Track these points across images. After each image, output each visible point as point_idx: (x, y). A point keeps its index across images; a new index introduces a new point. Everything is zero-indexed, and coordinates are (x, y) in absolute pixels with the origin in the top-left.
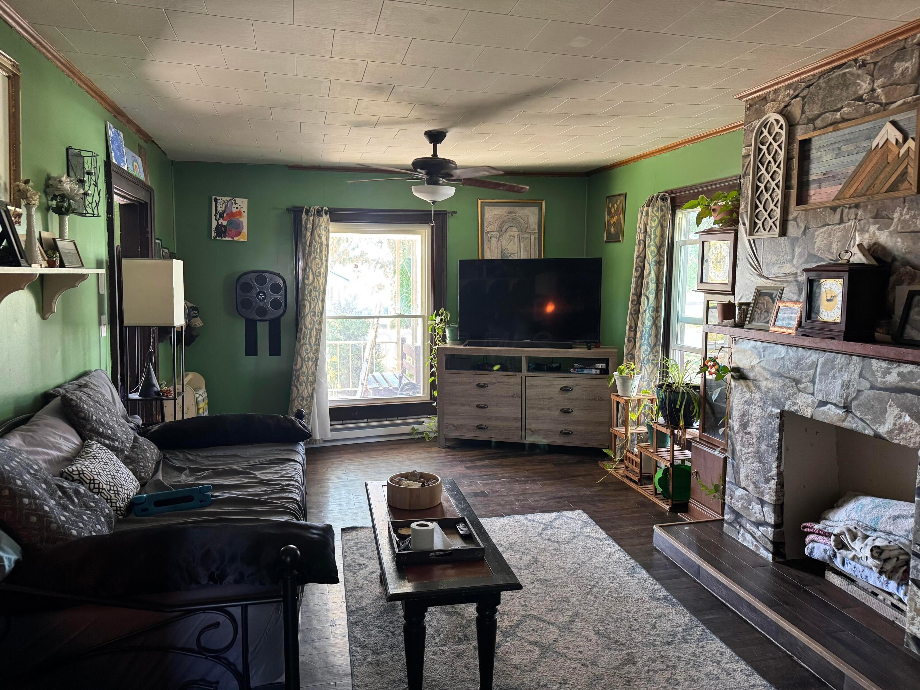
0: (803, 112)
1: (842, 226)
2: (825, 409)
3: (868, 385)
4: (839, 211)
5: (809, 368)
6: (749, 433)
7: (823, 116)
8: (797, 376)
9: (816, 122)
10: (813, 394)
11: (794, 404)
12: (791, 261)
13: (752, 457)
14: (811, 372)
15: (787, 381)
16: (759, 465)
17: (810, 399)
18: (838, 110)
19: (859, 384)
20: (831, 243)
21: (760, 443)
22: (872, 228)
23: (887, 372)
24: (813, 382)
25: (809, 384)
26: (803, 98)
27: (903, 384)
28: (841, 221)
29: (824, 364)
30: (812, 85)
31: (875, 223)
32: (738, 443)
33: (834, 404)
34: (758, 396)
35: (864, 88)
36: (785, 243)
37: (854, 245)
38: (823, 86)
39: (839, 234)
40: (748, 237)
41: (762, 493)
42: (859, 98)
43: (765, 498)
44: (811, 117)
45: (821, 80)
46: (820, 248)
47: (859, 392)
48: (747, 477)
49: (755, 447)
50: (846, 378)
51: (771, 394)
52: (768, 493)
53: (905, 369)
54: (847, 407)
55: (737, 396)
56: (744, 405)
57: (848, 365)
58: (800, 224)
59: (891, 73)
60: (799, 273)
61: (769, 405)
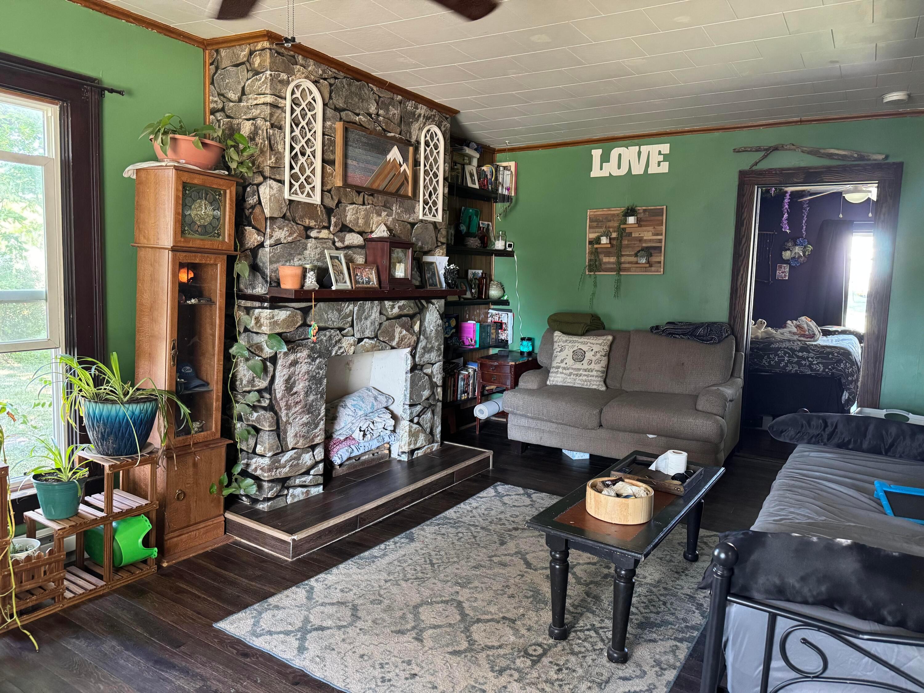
0: (331, 98)
1: (364, 207)
2: (363, 343)
3: (385, 318)
4: (362, 194)
5: (348, 316)
6: (296, 393)
7: (347, 112)
8: (341, 325)
9: (342, 113)
10: (353, 335)
11: (340, 348)
12: (328, 228)
13: (301, 414)
14: (350, 319)
15: (332, 331)
16: (307, 416)
17: (351, 340)
18: (358, 115)
19: (380, 319)
20: (358, 218)
21: (307, 396)
22: (384, 214)
23: (393, 307)
24: (352, 326)
25: (350, 329)
26: (331, 85)
27: (401, 312)
28: (364, 204)
29: (359, 310)
30: (338, 79)
31: (384, 211)
32: (283, 409)
33: (368, 338)
34: (305, 354)
35: (373, 109)
36: (321, 211)
37: (373, 223)
38: (346, 86)
39: (363, 213)
40: (287, 196)
41: (313, 440)
42: (370, 115)
43: (315, 443)
44: (337, 106)
45: (344, 80)
46: (351, 221)
47: (381, 324)
48: (296, 436)
49: (303, 403)
50: (373, 317)
51: (318, 347)
52: (318, 436)
53: (402, 303)
54: (376, 337)
55: (280, 362)
56: (289, 368)
57: (372, 307)
58: (334, 197)
59: (387, 110)
60: (336, 240)
61: (317, 358)
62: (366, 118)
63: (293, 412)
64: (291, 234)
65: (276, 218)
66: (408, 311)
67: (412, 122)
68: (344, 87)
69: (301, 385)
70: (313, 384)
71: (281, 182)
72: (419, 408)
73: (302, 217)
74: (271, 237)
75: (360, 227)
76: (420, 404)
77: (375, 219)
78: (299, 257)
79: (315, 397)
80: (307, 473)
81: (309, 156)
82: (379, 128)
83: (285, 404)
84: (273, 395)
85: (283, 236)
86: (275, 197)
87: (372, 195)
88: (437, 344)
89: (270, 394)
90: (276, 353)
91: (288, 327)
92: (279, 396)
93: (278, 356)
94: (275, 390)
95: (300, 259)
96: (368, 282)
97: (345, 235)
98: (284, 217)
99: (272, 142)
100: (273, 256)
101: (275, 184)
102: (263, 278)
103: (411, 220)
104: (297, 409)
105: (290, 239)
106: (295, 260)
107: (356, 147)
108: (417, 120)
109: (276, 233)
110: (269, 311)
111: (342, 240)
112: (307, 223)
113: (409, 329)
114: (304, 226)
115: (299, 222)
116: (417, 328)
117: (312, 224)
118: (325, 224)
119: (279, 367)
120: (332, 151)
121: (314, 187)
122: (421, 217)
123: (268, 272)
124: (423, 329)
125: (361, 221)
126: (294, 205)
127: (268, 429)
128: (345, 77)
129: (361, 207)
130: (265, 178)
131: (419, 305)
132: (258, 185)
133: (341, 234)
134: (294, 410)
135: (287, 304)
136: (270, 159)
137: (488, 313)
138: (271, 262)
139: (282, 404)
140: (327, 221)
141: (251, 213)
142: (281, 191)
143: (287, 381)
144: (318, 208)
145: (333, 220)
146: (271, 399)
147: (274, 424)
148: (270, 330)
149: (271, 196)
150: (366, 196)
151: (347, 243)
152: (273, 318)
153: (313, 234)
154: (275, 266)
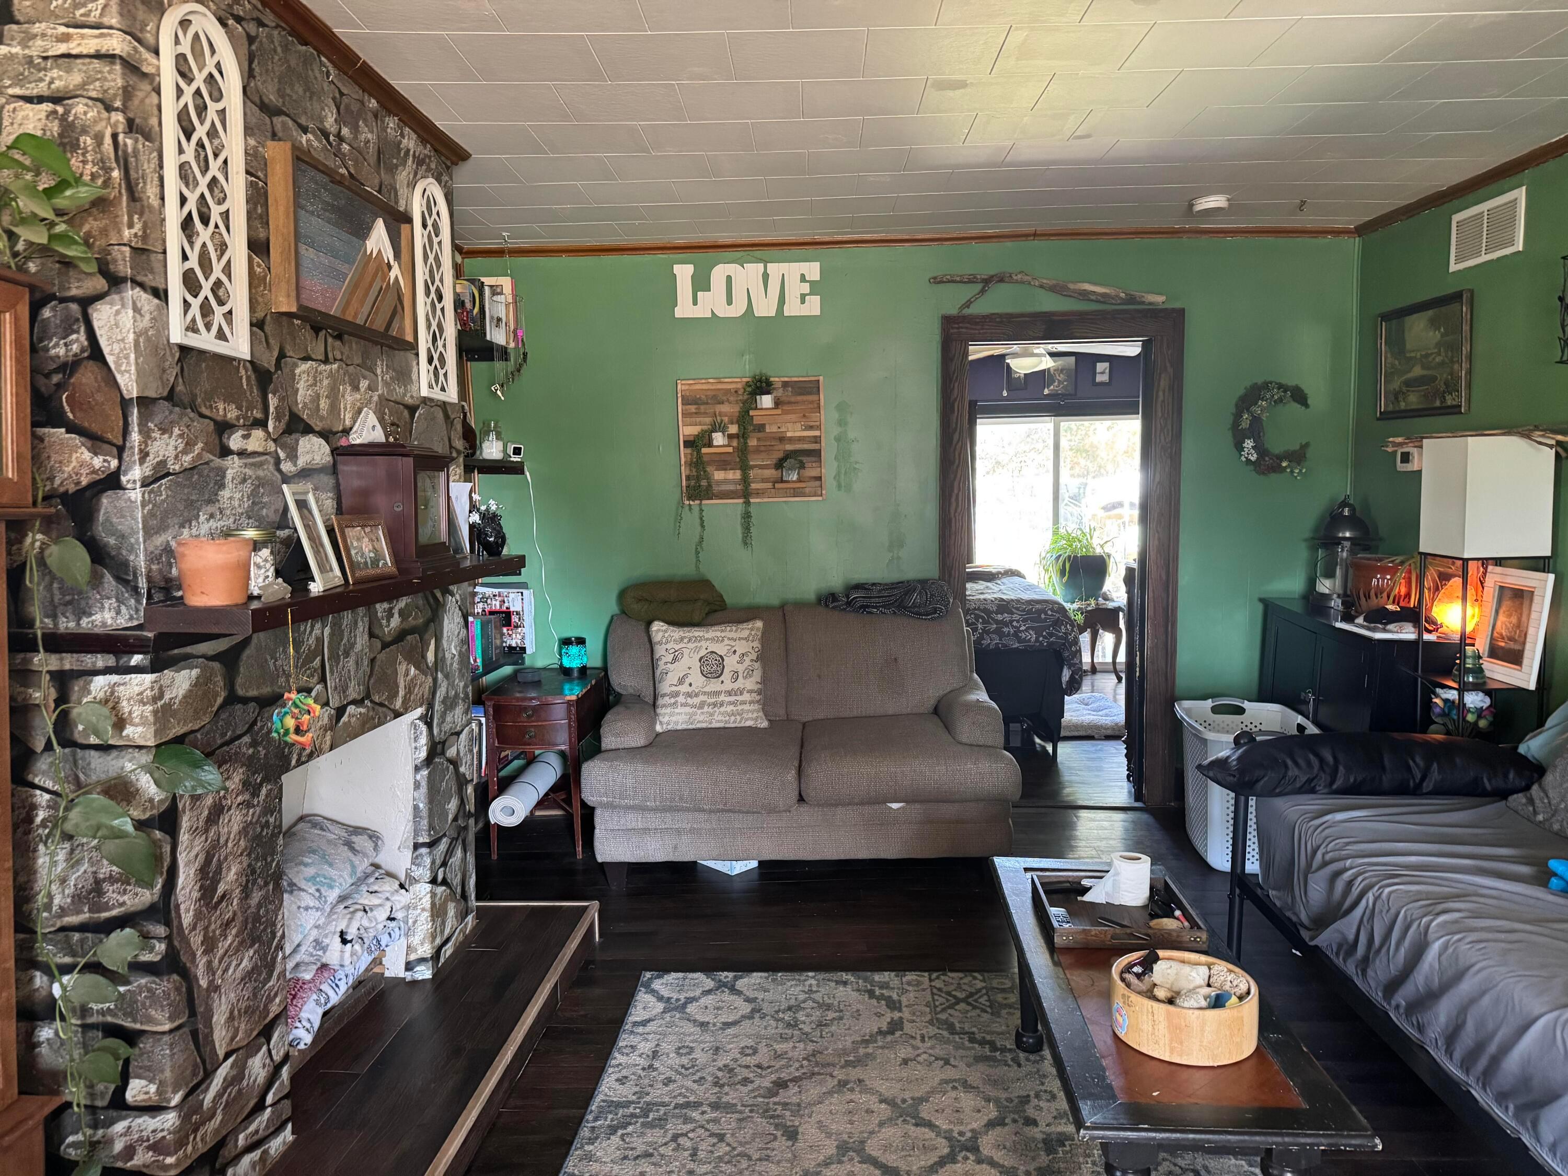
0: (251, 73)
1: (328, 367)
2: (345, 718)
3: (379, 645)
4: (322, 334)
5: (314, 655)
6: (223, 896)
7: (284, 118)
9: (275, 119)
10: (327, 703)
12: (263, 424)
13: (237, 950)
14: (317, 662)
16: (251, 952)
17: (326, 715)
18: (305, 130)
19: (371, 647)
20: (318, 397)
21: (247, 897)
22: (363, 384)
23: (390, 615)
24: (325, 678)
27: (406, 626)
28: (326, 361)
29: (332, 635)
30: (264, 25)
31: (363, 377)
32: (199, 953)
33: (354, 702)
34: (237, 780)
35: (330, 122)
36: (248, 378)
37: (345, 409)
38: (279, 49)
39: (326, 382)
40: (177, 335)
41: (266, 1010)
42: (325, 134)
43: (271, 1015)
44: (266, 101)
45: (276, 33)
46: (305, 404)
47: (373, 661)
48: (231, 1018)
49: (240, 918)
50: (358, 647)
51: (263, 752)
52: (276, 995)
53: (402, 603)
54: (368, 696)
55: (185, 822)
56: (207, 831)
57: (356, 623)
58: (272, 341)
59: (355, 130)
60: (282, 455)
61: (261, 785)
62: (321, 142)
63: (221, 952)
64: (189, 445)
65: (154, 401)
66: (414, 619)
67: (396, 167)
68: (275, 51)
69: (233, 870)
70: (257, 859)
71: (161, 294)
72: (443, 846)
73: (209, 397)
74: (144, 455)
75: (322, 418)
76: (444, 835)
77: (349, 398)
78: (210, 509)
79: (263, 892)
80: (260, 1106)
81: (217, 226)
82: (343, 171)
83: (201, 938)
84: (175, 923)
85: (171, 452)
86: (148, 339)
87: (339, 337)
88: (462, 684)
89: (168, 923)
90: (174, 798)
91: (196, 716)
92: (187, 919)
93: (180, 806)
94: (178, 906)
95: (212, 516)
96: (375, 562)
97: (297, 441)
98: (171, 397)
99: (133, 175)
100: (151, 514)
101: (146, 301)
102: (119, 579)
103: (408, 400)
104: (230, 939)
105: (187, 459)
106: (202, 518)
107: (312, 213)
108: (404, 163)
109: (156, 444)
110: (148, 678)
111: (293, 456)
112: (221, 412)
113: (417, 659)
114: (216, 422)
115: (204, 411)
116: (430, 656)
117: (232, 414)
118: (258, 414)
119: (184, 837)
120: (261, 216)
121: (230, 312)
122: (425, 392)
123: (140, 561)
124: (440, 655)
125: (324, 404)
126: (192, 359)
127: (167, 1027)
128: (277, 26)
129: (323, 367)
130: (115, 282)
131: (432, 601)
132: (87, 302)
133: (289, 440)
134: (223, 946)
135: (189, 650)
136: (131, 225)
137: (475, 594)
138: (149, 532)
139: (196, 940)
140: (260, 406)
141: (60, 386)
142: (160, 321)
143: (203, 871)
144: (242, 372)
145: (273, 401)
146: (169, 938)
147: (183, 1005)
148: (156, 732)
149: (138, 335)
150: (330, 340)
151: (301, 462)
152: (161, 695)
153: (235, 441)
154: (159, 540)
